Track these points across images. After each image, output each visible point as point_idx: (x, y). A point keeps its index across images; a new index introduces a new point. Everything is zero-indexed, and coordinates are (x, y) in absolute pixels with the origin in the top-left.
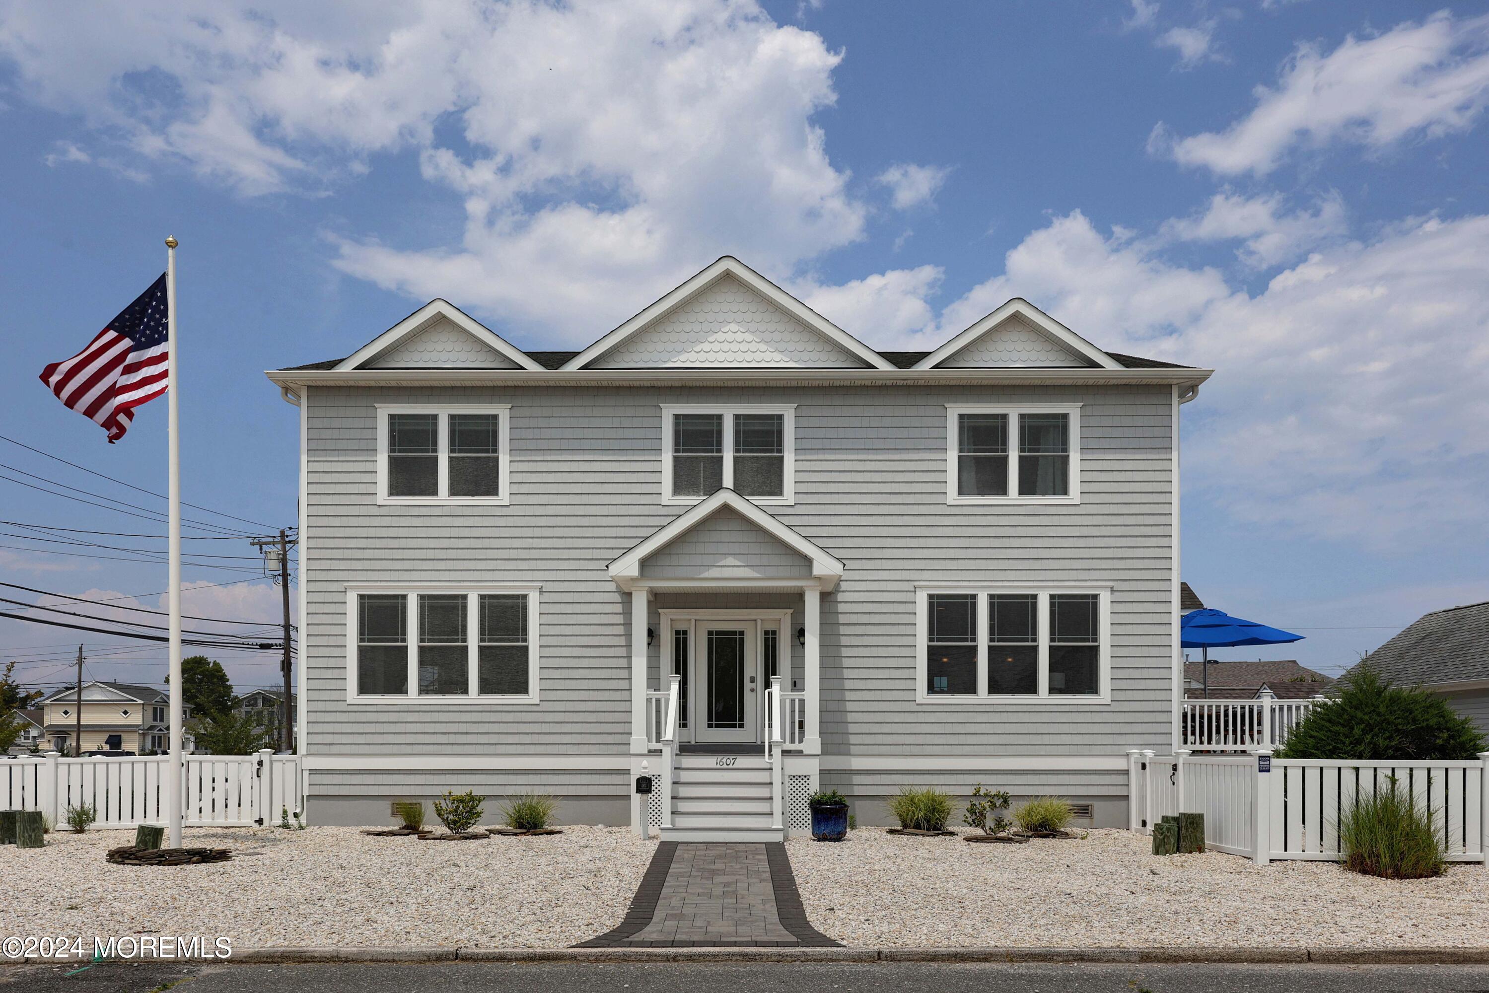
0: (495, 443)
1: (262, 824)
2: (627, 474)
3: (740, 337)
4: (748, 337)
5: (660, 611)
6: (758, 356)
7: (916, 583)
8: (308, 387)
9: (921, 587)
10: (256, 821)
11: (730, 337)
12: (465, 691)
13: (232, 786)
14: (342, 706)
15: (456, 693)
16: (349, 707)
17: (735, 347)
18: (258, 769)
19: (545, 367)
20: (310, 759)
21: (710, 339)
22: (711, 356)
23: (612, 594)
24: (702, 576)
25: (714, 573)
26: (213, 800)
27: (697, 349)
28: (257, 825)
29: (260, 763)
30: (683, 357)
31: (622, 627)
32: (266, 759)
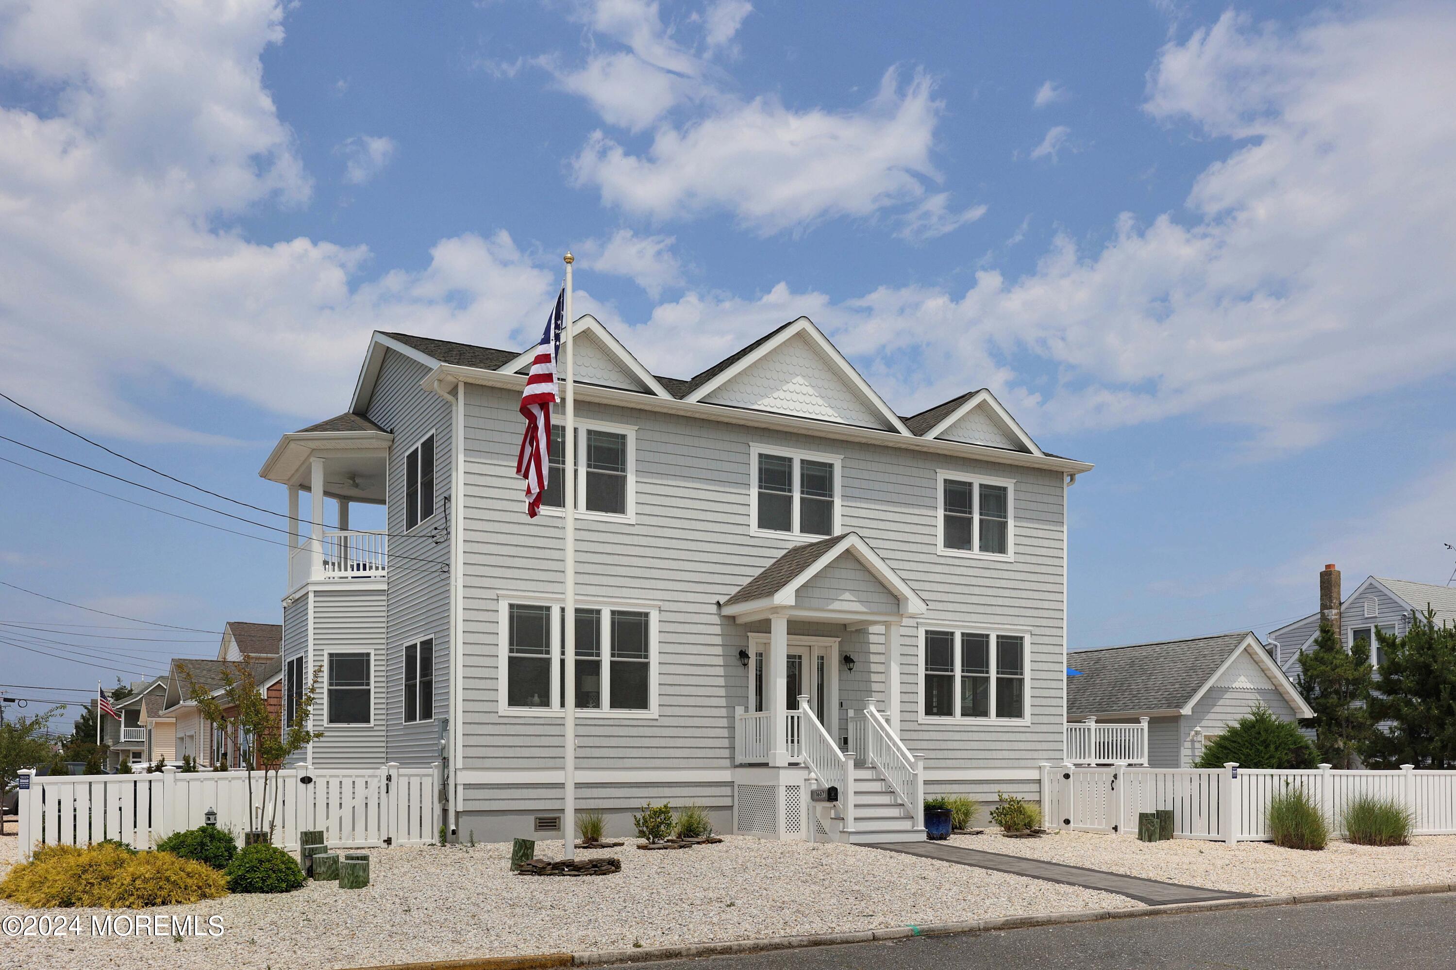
0: (624, 462)
1: (391, 844)
2: (725, 504)
3: (805, 389)
4: (810, 390)
5: (749, 634)
6: (817, 409)
7: (919, 620)
8: (465, 383)
9: (922, 624)
10: (385, 841)
11: (797, 388)
12: (597, 705)
13: (359, 803)
14: (493, 718)
15: (588, 707)
16: (500, 719)
17: (801, 398)
18: (387, 784)
19: (674, 396)
20: (465, 772)
21: (785, 388)
22: (785, 404)
23: (713, 616)
24: (831, 607)
25: (836, 605)
26: (341, 818)
27: (775, 395)
28: (385, 845)
29: (389, 778)
30: (766, 401)
31: (720, 648)
32: (394, 773)
